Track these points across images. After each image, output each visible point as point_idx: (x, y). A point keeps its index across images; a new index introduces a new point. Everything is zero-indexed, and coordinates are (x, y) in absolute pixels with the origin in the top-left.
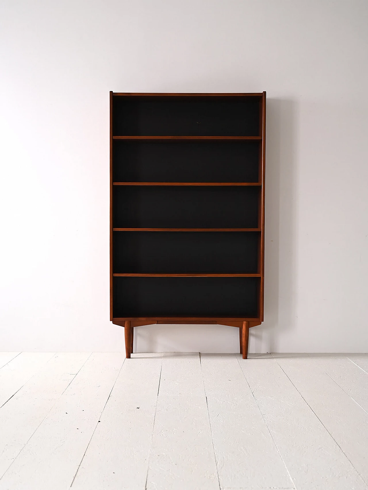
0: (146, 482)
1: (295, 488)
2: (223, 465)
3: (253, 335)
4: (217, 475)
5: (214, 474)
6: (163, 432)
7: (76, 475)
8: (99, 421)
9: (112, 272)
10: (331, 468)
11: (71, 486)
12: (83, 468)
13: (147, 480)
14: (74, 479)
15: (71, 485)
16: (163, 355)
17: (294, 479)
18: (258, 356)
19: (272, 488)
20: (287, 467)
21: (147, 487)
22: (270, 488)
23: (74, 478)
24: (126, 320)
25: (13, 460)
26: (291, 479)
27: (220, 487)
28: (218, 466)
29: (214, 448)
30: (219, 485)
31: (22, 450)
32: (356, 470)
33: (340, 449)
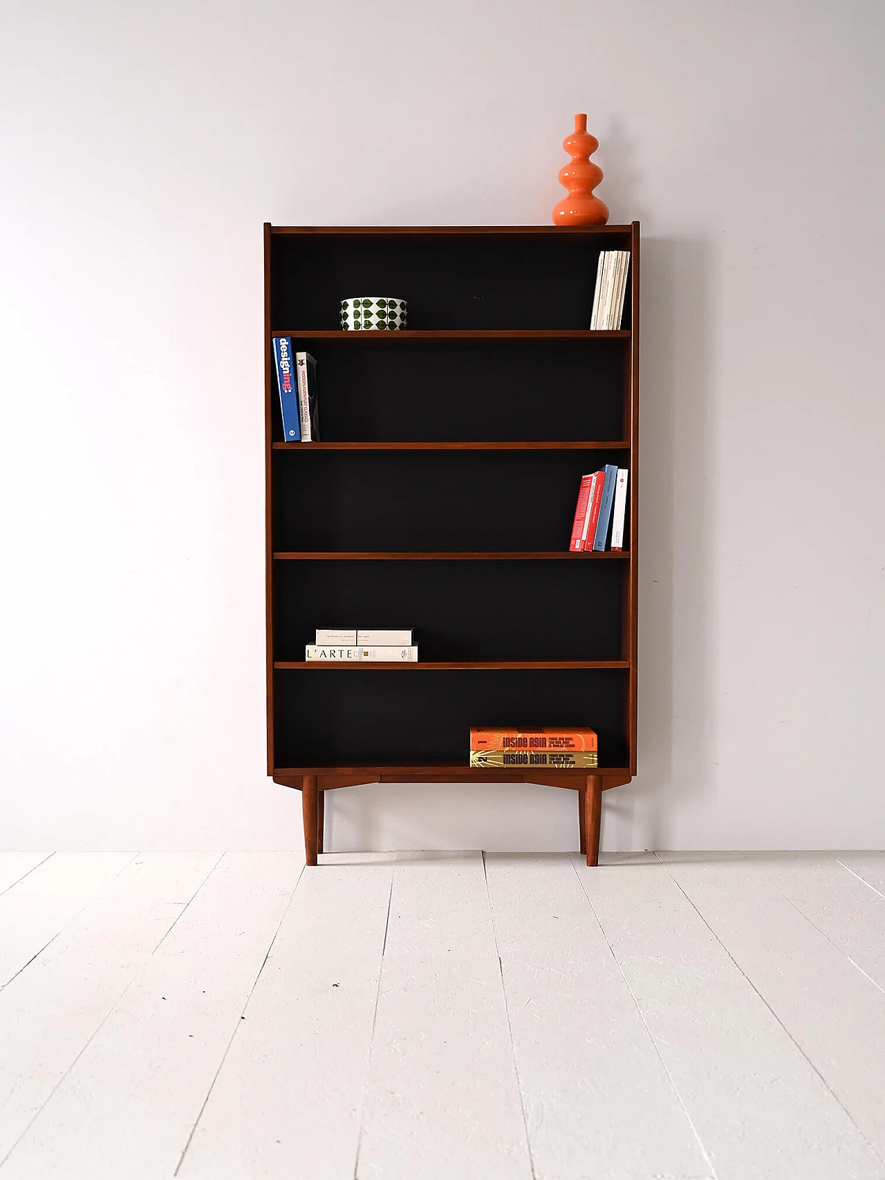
0: (357, 1163)
1: (714, 1175)
2: (542, 1122)
3: (612, 808)
4: (527, 1147)
5: (521, 1143)
6: (395, 1044)
7: (187, 1147)
8: (243, 1018)
9: (270, 657)
10: (800, 1128)
11: (175, 1175)
12: (204, 1129)
13: (357, 1159)
14: (182, 1157)
15: (177, 1171)
16: (395, 857)
17: (713, 1153)
18: (625, 858)
19: (659, 1176)
20: (694, 1126)
23: (184, 1154)
24: (307, 774)
25: (36, 1112)
26: (705, 1155)
27: (534, 1176)
28: (529, 1123)
29: (520, 1081)
30: (533, 1170)
31: (56, 1087)
32: (861, 1133)
33: (822, 1082)
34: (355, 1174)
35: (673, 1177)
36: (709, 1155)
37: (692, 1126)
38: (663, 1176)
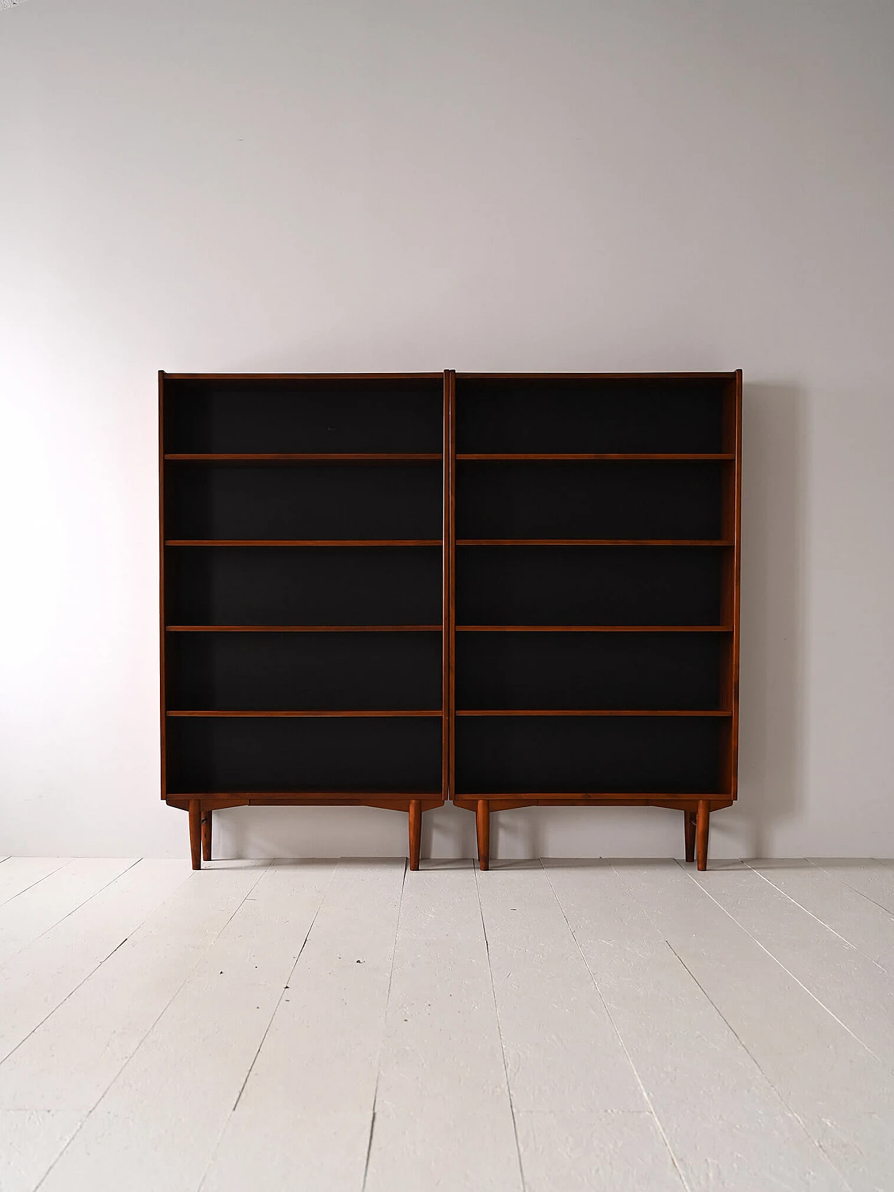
0: (375, 1100)
1: (652, 1110)
2: (518, 1069)
4: (507, 1088)
5: (502, 1085)
6: (406, 1007)
7: (243, 1088)
8: (287, 987)
9: (164, 707)
10: (719, 1074)
11: (234, 1109)
12: (256, 1074)
13: (375, 1097)
14: (240, 1096)
15: (235, 1107)
17: (651, 1094)
19: (609, 1111)
20: (637, 1072)
21: (376, 1111)
22: (606, 1111)
23: (240, 1094)
25: (127, 1060)
26: (645, 1094)
27: (512, 1111)
28: (508, 1070)
29: (502, 1037)
30: (511, 1107)
31: (142, 1041)
32: (766, 1078)
33: (737, 1039)
34: (374, 1110)
35: (620, 1112)
36: (648, 1094)
37: (635, 1073)
38: (612, 1111)
